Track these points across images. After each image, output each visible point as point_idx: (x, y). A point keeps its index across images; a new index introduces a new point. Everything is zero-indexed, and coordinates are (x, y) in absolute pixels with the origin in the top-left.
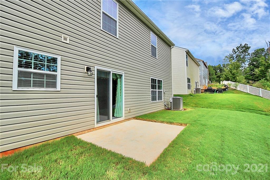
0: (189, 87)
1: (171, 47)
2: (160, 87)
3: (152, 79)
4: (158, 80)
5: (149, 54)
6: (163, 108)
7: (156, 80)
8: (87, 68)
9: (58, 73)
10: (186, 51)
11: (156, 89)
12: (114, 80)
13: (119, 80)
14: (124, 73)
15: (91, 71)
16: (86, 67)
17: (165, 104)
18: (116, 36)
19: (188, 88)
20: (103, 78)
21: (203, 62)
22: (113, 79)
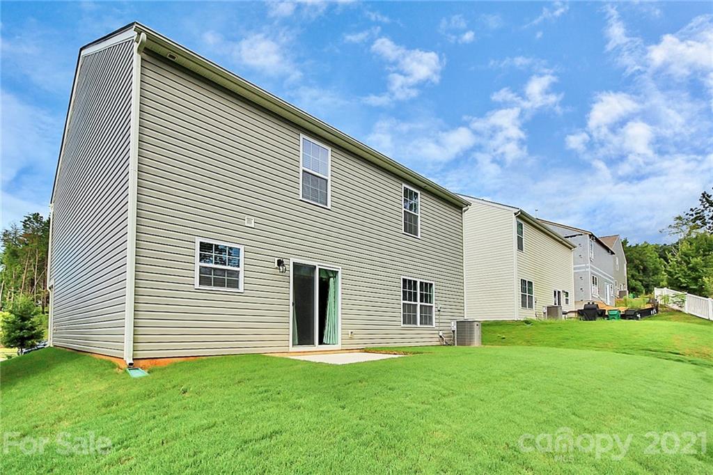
0: (527, 301)
1: (464, 209)
2: (426, 298)
3: (404, 280)
4: (421, 283)
5: (400, 231)
6: (435, 342)
7: (415, 282)
8: (278, 261)
9: (241, 269)
10: (515, 214)
11: (415, 300)
12: (324, 280)
13: (332, 279)
14: (340, 268)
15: (283, 265)
16: (277, 259)
17: (441, 334)
18: (326, 205)
19: (524, 304)
20: (304, 276)
21: (591, 236)
22: (321, 279)
